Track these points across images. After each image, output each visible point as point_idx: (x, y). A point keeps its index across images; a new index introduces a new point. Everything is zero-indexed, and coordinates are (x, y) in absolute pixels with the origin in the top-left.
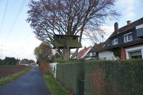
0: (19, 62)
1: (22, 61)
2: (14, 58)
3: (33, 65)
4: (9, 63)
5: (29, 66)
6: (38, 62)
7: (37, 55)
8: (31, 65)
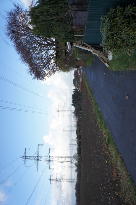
0: (78, 89)
1: (75, 86)
2: (73, 95)
3: (80, 73)
4: (79, 100)
5: (81, 77)
6: (77, 67)
7: (70, 68)
8: (81, 75)
